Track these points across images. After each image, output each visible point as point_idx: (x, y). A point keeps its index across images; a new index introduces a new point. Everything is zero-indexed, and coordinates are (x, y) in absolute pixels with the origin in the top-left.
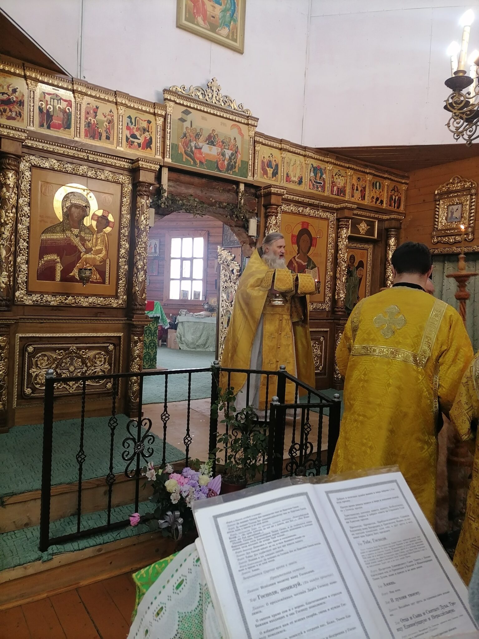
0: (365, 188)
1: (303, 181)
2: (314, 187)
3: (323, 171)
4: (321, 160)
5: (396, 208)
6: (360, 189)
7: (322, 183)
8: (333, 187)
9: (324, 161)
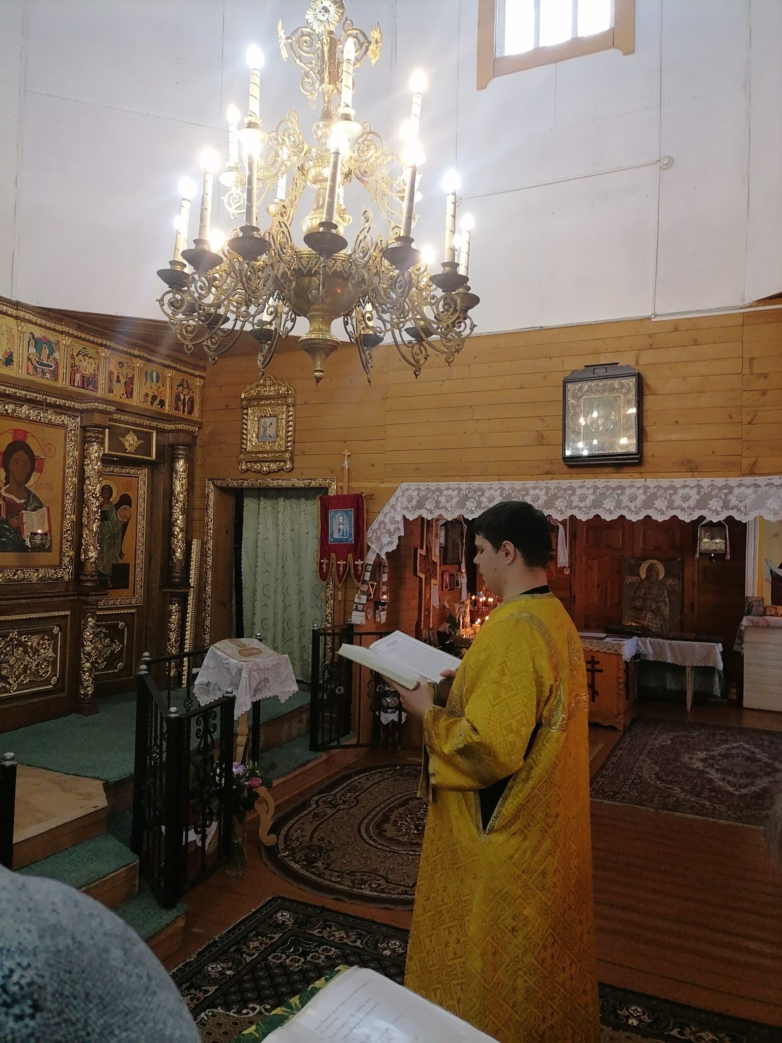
0: (132, 379)
1: (15, 359)
2: (36, 371)
3: (54, 345)
4: (49, 328)
5: (186, 413)
6: (123, 380)
7: (51, 366)
8: (73, 373)
9: (54, 330)
